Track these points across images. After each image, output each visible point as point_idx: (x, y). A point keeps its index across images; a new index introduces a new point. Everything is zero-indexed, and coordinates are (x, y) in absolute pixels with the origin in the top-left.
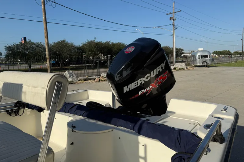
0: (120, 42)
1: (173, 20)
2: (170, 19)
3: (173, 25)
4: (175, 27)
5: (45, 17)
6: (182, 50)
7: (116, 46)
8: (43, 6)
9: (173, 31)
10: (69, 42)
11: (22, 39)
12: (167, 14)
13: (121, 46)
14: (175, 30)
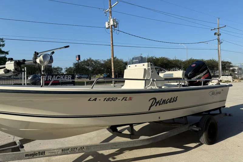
0: (163, 57)
1: (218, 35)
2: (215, 34)
3: (219, 40)
4: (220, 41)
5: (113, 42)
6: (230, 63)
7: (160, 61)
8: (111, 34)
9: (218, 45)
10: (119, 59)
11: (76, 56)
12: (212, 30)
13: (165, 61)
14: (220, 44)
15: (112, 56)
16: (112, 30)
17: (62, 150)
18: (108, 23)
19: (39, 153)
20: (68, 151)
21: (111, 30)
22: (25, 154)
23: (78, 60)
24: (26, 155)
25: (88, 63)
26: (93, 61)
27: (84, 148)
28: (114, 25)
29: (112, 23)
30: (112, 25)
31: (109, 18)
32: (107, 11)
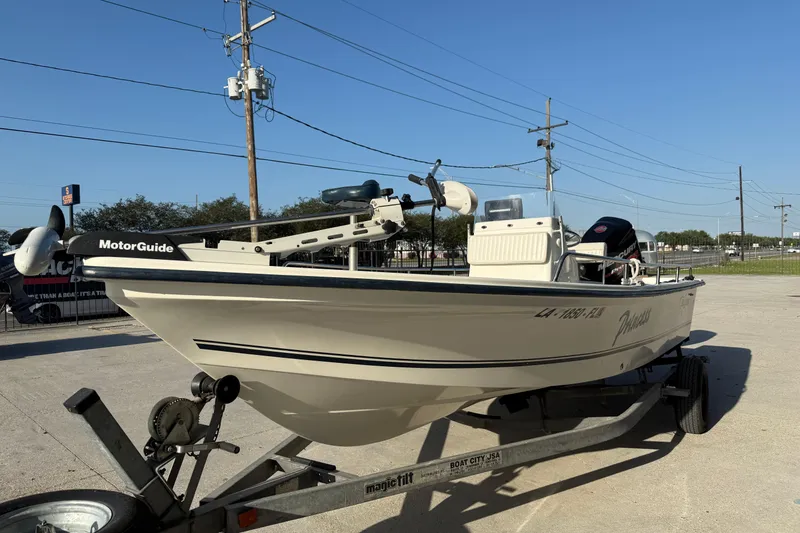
1: (548, 147)
3: (549, 161)
4: (552, 165)
5: (253, 146)
8: (248, 118)
9: (548, 176)
11: (64, 189)
12: (530, 131)
14: (552, 174)
15: (253, 192)
16: (251, 106)
17: (452, 465)
18: (235, 81)
19: (399, 478)
20: (464, 467)
21: (247, 104)
22: (365, 484)
23: (71, 205)
24: (370, 489)
25: (133, 216)
26: (150, 206)
27: (498, 455)
28: (258, 91)
29: (252, 82)
30: (250, 91)
31: (242, 65)
32: (232, 39)
